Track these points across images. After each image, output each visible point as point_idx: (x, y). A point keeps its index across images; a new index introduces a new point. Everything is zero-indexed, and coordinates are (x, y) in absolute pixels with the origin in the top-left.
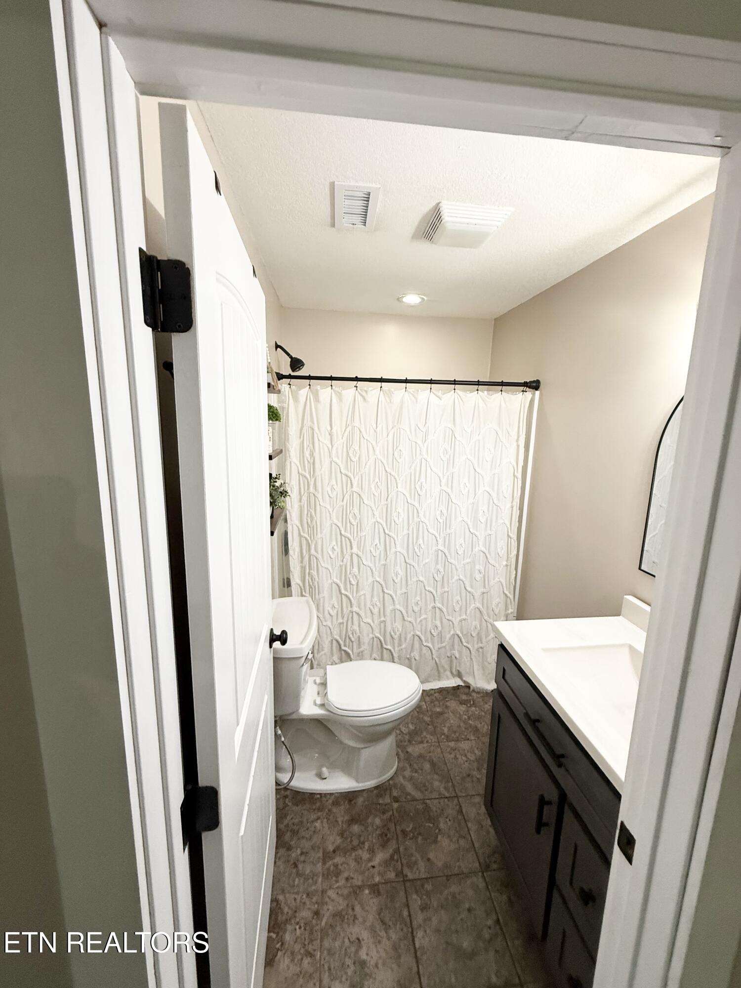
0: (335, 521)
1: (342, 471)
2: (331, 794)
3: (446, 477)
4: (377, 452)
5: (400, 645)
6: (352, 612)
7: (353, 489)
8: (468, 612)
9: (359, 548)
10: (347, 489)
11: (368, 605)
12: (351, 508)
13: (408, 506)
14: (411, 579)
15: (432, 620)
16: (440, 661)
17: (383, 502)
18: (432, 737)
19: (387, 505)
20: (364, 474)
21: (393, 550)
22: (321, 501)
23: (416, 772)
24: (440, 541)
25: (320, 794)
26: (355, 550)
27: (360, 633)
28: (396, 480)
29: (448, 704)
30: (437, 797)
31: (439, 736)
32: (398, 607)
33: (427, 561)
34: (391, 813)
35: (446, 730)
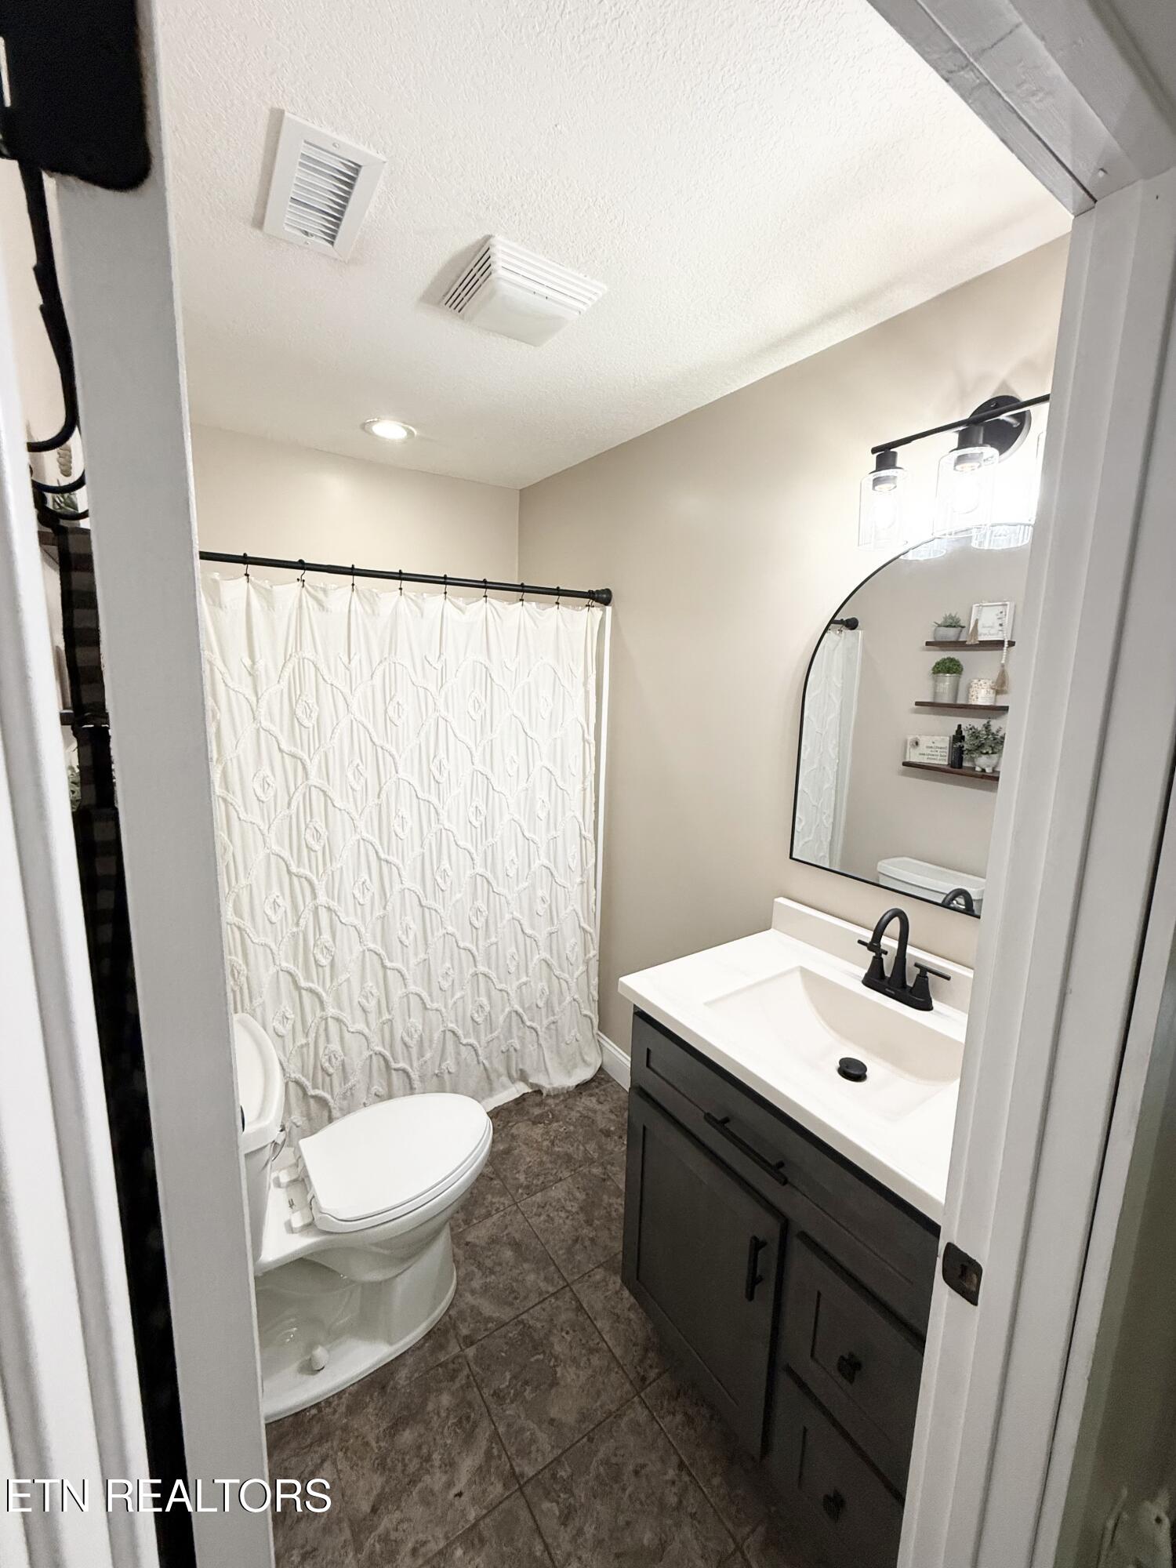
0: (276, 848)
1: (284, 746)
2: (339, 1395)
3: (480, 749)
4: (354, 707)
5: (421, 1055)
6: (326, 1019)
7: (310, 782)
8: (530, 971)
9: (330, 894)
10: (295, 780)
11: (356, 998)
12: (308, 819)
13: (419, 803)
14: (433, 934)
15: (473, 997)
16: (491, 1063)
17: (372, 801)
18: (502, 1200)
19: (380, 806)
20: (331, 750)
21: (397, 887)
22: (241, 810)
24: (478, 860)
25: (317, 1405)
26: (322, 898)
27: (345, 1055)
28: (394, 759)
29: (514, 1131)
30: (537, 1301)
31: (513, 1192)
32: (412, 988)
33: (458, 896)
34: (466, 1371)
35: (522, 1178)
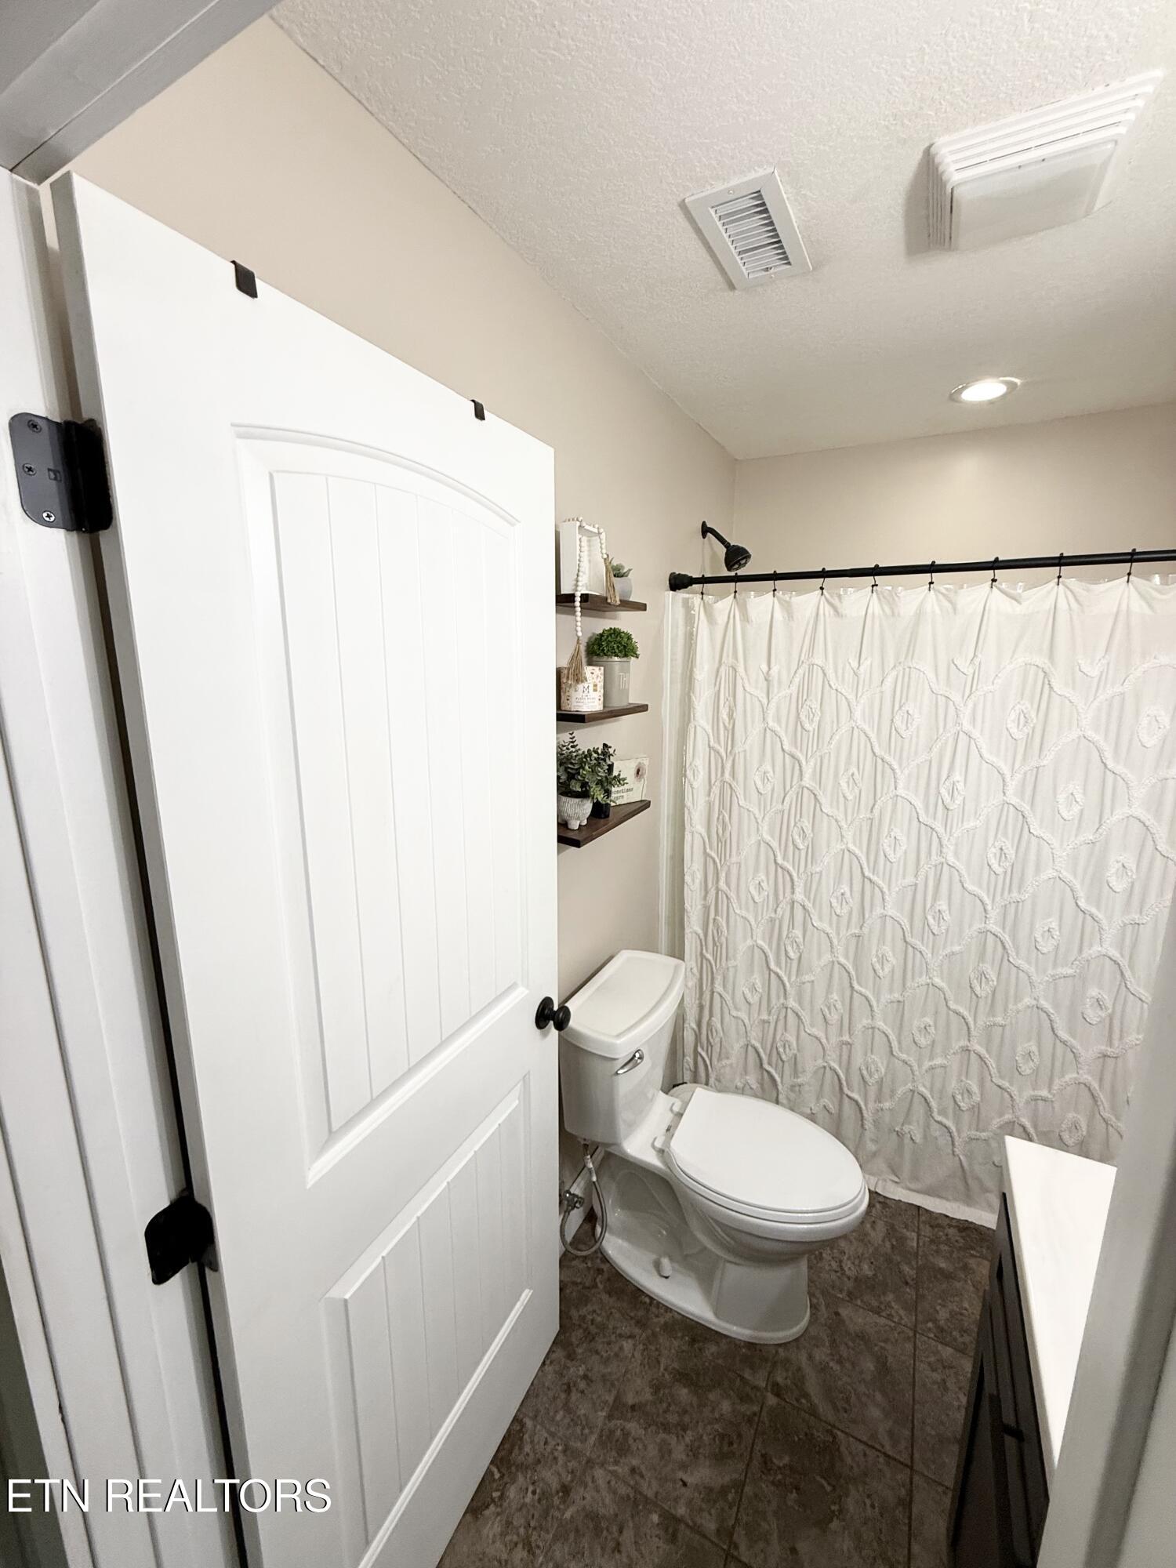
0: (767, 838)
1: (786, 747)
2: (668, 1309)
4: (858, 714)
5: (879, 1100)
6: (787, 1008)
7: (803, 783)
8: (1055, 1087)
9: (807, 892)
10: (792, 781)
11: (820, 1003)
12: (798, 816)
13: (920, 828)
14: (913, 978)
15: (960, 1075)
16: (970, 1165)
17: (864, 814)
18: (902, 1312)
19: (872, 820)
20: (827, 756)
21: (879, 911)
22: (741, 797)
23: (840, 1362)
24: (993, 914)
25: (652, 1299)
26: (799, 896)
27: (798, 1050)
28: (894, 773)
29: (972, 1262)
30: (865, 1439)
31: (920, 1318)
32: (880, 1024)
33: (956, 948)
34: (756, 1408)
35: (943, 1315)
